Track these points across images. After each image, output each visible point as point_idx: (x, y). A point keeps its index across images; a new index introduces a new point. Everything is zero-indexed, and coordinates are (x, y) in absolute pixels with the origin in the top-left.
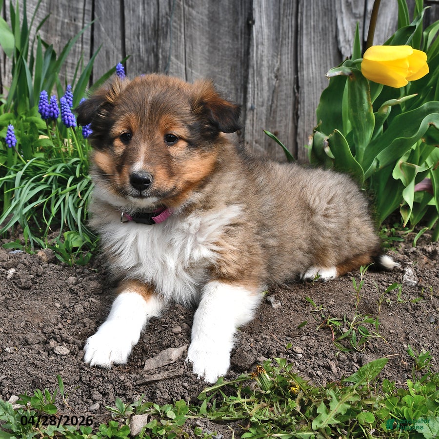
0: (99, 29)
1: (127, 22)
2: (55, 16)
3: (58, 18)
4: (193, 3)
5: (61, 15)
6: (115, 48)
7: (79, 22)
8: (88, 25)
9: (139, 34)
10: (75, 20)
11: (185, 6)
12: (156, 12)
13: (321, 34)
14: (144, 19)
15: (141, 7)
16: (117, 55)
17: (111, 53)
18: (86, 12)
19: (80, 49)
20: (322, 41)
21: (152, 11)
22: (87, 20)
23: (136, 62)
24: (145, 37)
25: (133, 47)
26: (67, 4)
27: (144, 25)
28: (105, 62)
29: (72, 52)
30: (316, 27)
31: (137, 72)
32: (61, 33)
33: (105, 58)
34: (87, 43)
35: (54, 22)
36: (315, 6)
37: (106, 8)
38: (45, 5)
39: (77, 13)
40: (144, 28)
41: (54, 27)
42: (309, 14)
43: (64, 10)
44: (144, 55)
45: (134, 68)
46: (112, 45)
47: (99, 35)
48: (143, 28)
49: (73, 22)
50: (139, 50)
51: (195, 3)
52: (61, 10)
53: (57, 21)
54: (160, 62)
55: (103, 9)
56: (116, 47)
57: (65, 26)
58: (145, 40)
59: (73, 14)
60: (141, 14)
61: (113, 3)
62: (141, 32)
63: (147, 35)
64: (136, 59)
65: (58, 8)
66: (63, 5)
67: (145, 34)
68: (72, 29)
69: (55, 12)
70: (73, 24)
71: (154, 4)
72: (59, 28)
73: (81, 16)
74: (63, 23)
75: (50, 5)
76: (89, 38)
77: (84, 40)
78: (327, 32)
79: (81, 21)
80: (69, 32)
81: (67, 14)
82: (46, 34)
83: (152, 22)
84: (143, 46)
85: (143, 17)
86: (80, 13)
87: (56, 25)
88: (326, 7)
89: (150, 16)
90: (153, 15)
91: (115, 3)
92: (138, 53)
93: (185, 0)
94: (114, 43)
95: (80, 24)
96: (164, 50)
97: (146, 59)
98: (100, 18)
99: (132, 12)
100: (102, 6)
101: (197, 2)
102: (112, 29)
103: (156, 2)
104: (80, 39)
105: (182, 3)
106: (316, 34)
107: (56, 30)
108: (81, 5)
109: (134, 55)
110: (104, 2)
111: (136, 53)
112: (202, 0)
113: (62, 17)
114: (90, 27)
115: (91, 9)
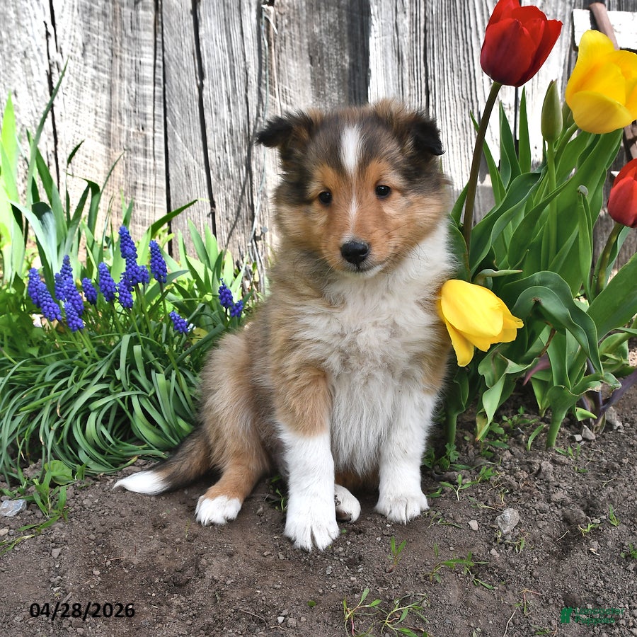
0: (174, 140)
1: (208, 129)
2: (118, 125)
3: (122, 127)
4: (293, 100)
5: (126, 123)
6: (196, 162)
7: (149, 130)
8: (160, 135)
9: (225, 142)
10: (143, 129)
11: (282, 103)
12: (246, 113)
13: (461, 131)
14: (231, 123)
15: (226, 107)
16: (199, 171)
17: (191, 168)
18: (156, 117)
19: (152, 166)
20: (462, 141)
21: (240, 111)
22: (158, 128)
23: (224, 179)
24: (233, 146)
25: (218, 159)
26: (131, 108)
27: (231, 131)
28: (185, 181)
29: (142, 170)
30: (453, 124)
31: (226, 191)
32: (127, 146)
33: (185, 176)
34: (160, 158)
35: (117, 133)
36: (451, 97)
37: (182, 112)
38: (105, 111)
39: (146, 119)
40: (232, 135)
41: (117, 139)
42: (443, 107)
43: (129, 116)
44: (232, 169)
45: (222, 187)
46: (192, 160)
47: (174, 146)
48: (229, 135)
49: (141, 130)
50: (227, 164)
51: (295, 99)
52: (125, 117)
53: (120, 130)
54: (255, 177)
55: (178, 113)
56: (197, 160)
57: (132, 137)
58: (234, 150)
59: (141, 121)
60: (227, 117)
61: (190, 104)
62: (227, 140)
63: (236, 144)
64: (223, 176)
65: (120, 114)
66: (127, 110)
67: (232, 142)
68: (140, 140)
69: (118, 120)
70: (141, 134)
71: (242, 103)
72: (123, 140)
73: (150, 123)
74: (128, 134)
75: (111, 111)
76: (163, 151)
77: (156, 154)
78: (468, 128)
79: (152, 130)
80: (137, 145)
81: (133, 121)
82: (108, 148)
83: (242, 126)
84: (232, 157)
85: (229, 121)
86: (150, 119)
87: (120, 136)
88: (465, 97)
89: (237, 120)
90: (242, 118)
91: (192, 105)
92: (225, 168)
93: (281, 96)
94: (195, 156)
95: (150, 134)
96: (258, 162)
97: (237, 175)
98: (174, 125)
99: (214, 115)
100: (175, 109)
101: (298, 98)
102: (190, 138)
103: (244, 101)
104: (152, 153)
105: (277, 100)
106: (454, 131)
107: (120, 143)
108: (149, 110)
109: (221, 169)
110: (178, 104)
111: (223, 167)
112: (304, 96)
113: (127, 126)
114: (163, 136)
115: (163, 115)
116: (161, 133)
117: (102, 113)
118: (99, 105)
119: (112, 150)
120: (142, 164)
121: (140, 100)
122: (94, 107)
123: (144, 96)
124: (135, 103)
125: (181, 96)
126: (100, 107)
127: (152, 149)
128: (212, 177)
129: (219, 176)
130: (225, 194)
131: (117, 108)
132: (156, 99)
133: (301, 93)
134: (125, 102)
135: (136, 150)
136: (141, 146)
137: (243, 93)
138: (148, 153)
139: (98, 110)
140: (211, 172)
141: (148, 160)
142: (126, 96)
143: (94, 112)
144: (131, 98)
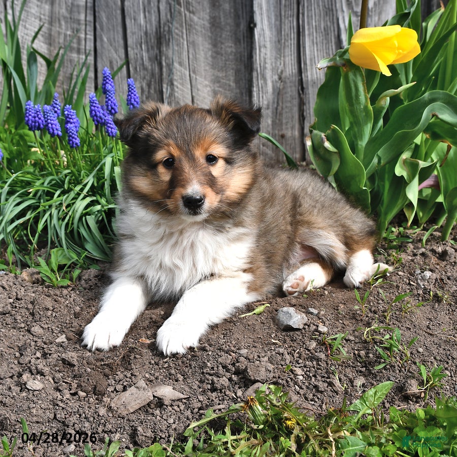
0: (102, 40)
1: (128, 31)
2: (58, 29)
3: (61, 31)
4: (194, 9)
5: (63, 27)
6: (118, 58)
7: (81, 33)
8: (90, 37)
9: (142, 42)
10: (77, 31)
11: (186, 12)
12: (157, 19)
13: (324, 33)
14: (146, 27)
15: (142, 15)
17: (115, 62)
18: (88, 23)
20: (324, 42)
21: (153, 18)
22: (89, 31)
23: (140, 71)
24: (148, 46)
25: (136, 56)
26: (68, 16)
27: (146, 33)
30: (318, 28)
31: (142, 80)
32: (64, 45)
34: (90, 55)
35: (56, 35)
36: (316, 6)
37: (108, 19)
38: (47, 18)
39: (79, 24)
40: (147, 36)
41: (57, 40)
42: (310, 15)
43: (66, 22)
44: (147, 63)
45: (138, 77)
46: (115, 55)
47: (102, 45)
48: (145, 37)
49: (76, 33)
50: (142, 59)
51: (196, 8)
52: (63, 23)
53: (59, 33)
54: (164, 70)
55: (105, 19)
56: (119, 56)
57: (68, 38)
58: (148, 49)
59: (75, 26)
60: (142, 22)
61: (114, 12)
62: (143, 41)
63: (149, 44)
64: (140, 68)
65: (59, 20)
66: (65, 18)
67: (147, 42)
68: (75, 41)
69: (57, 25)
70: (75, 36)
71: (154, 12)
72: (61, 41)
73: (83, 27)
74: (65, 35)
75: (52, 18)
76: (92, 49)
77: (87, 51)
78: (329, 32)
79: (84, 32)
81: (69, 26)
82: (49, 47)
83: (154, 30)
84: (147, 55)
85: (144, 26)
86: (82, 24)
87: (59, 38)
88: (327, 6)
89: (151, 24)
90: (154, 23)
91: (116, 13)
92: (141, 62)
93: (185, 7)
94: (118, 53)
95: (83, 36)
96: (167, 58)
97: (150, 67)
98: (102, 29)
99: (133, 21)
100: (103, 16)
101: (198, 8)
102: (114, 39)
103: (156, 10)
104: (84, 51)
105: (182, 9)
106: (318, 34)
107: (59, 43)
108: (82, 17)
109: (138, 63)
110: (105, 12)
111: (140, 61)
112: (203, 6)
113: (64, 30)
114: (92, 38)
115: (92, 20)
116: (91, 35)
117: (45, 19)
118: (43, 12)
119: (52, 48)
120: (76, 60)
121: (75, 9)
122: (38, 14)
123: (78, 6)
124: (71, 12)
125: (107, 6)
126: (44, 15)
127: (83, 47)
128: (131, 69)
129: (136, 68)
130: (141, 83)
131: (58, 16)
132: (88, 9)
133: (201, 4)
134: (63, 11)
135: (72, 49)
136: (75, 45)
137: (156, 4)
138: (81, 51)
139: (42, 17)
140: (130, 65)
141: (81, 56)
142: (64, 7)
143: (38, 19)
144: (68, 8)
